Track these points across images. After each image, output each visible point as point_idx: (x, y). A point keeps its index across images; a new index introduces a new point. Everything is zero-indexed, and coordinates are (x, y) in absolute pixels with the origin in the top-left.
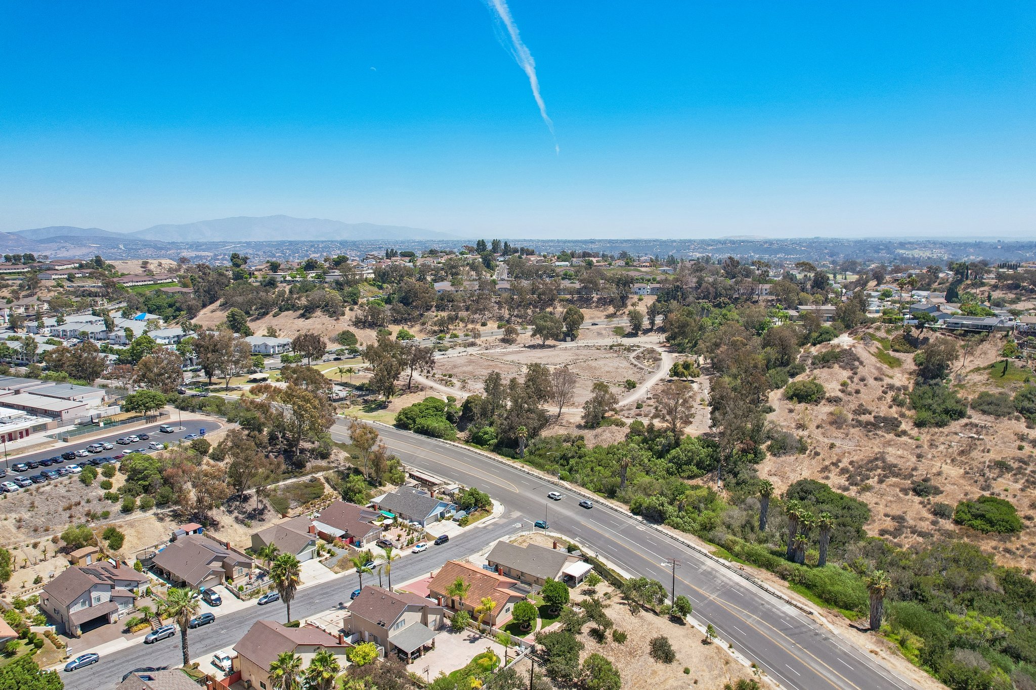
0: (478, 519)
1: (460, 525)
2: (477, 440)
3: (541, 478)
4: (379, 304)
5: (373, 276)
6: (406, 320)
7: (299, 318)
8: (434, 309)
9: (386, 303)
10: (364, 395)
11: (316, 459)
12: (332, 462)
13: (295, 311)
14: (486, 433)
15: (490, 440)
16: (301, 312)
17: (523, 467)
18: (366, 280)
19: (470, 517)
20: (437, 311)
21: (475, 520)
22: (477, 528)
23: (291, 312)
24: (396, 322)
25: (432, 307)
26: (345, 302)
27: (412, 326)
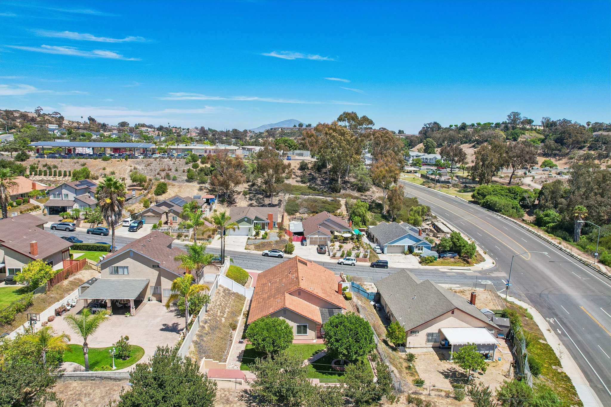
0: (448, 264)
1: (420, 263)
2: (539, 223)
3: (572, 256)
4: (534, 142)
5: (542, 128)
6: (555, 155)
7: (470, 148)
8: (586, 148)
9: (541, 142)
10: (467, 183)
11: (353, 190)
12: (366, 196)
13: (470, 143)
14: (547, 215)
15: (549, 222)
16: (473, 144)
17: (560, 243)
18: (535, 130)
19: (441, 260)
20: (589, 150)
21: (442, 264)
22: (437, 270)
23: (467, 144)
24: (545, 155)
25: (584, 147)
26: (507, 139)
27: (559, 160)
